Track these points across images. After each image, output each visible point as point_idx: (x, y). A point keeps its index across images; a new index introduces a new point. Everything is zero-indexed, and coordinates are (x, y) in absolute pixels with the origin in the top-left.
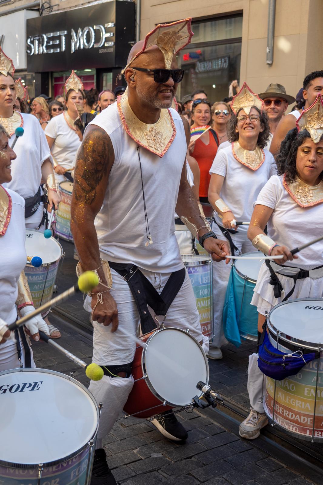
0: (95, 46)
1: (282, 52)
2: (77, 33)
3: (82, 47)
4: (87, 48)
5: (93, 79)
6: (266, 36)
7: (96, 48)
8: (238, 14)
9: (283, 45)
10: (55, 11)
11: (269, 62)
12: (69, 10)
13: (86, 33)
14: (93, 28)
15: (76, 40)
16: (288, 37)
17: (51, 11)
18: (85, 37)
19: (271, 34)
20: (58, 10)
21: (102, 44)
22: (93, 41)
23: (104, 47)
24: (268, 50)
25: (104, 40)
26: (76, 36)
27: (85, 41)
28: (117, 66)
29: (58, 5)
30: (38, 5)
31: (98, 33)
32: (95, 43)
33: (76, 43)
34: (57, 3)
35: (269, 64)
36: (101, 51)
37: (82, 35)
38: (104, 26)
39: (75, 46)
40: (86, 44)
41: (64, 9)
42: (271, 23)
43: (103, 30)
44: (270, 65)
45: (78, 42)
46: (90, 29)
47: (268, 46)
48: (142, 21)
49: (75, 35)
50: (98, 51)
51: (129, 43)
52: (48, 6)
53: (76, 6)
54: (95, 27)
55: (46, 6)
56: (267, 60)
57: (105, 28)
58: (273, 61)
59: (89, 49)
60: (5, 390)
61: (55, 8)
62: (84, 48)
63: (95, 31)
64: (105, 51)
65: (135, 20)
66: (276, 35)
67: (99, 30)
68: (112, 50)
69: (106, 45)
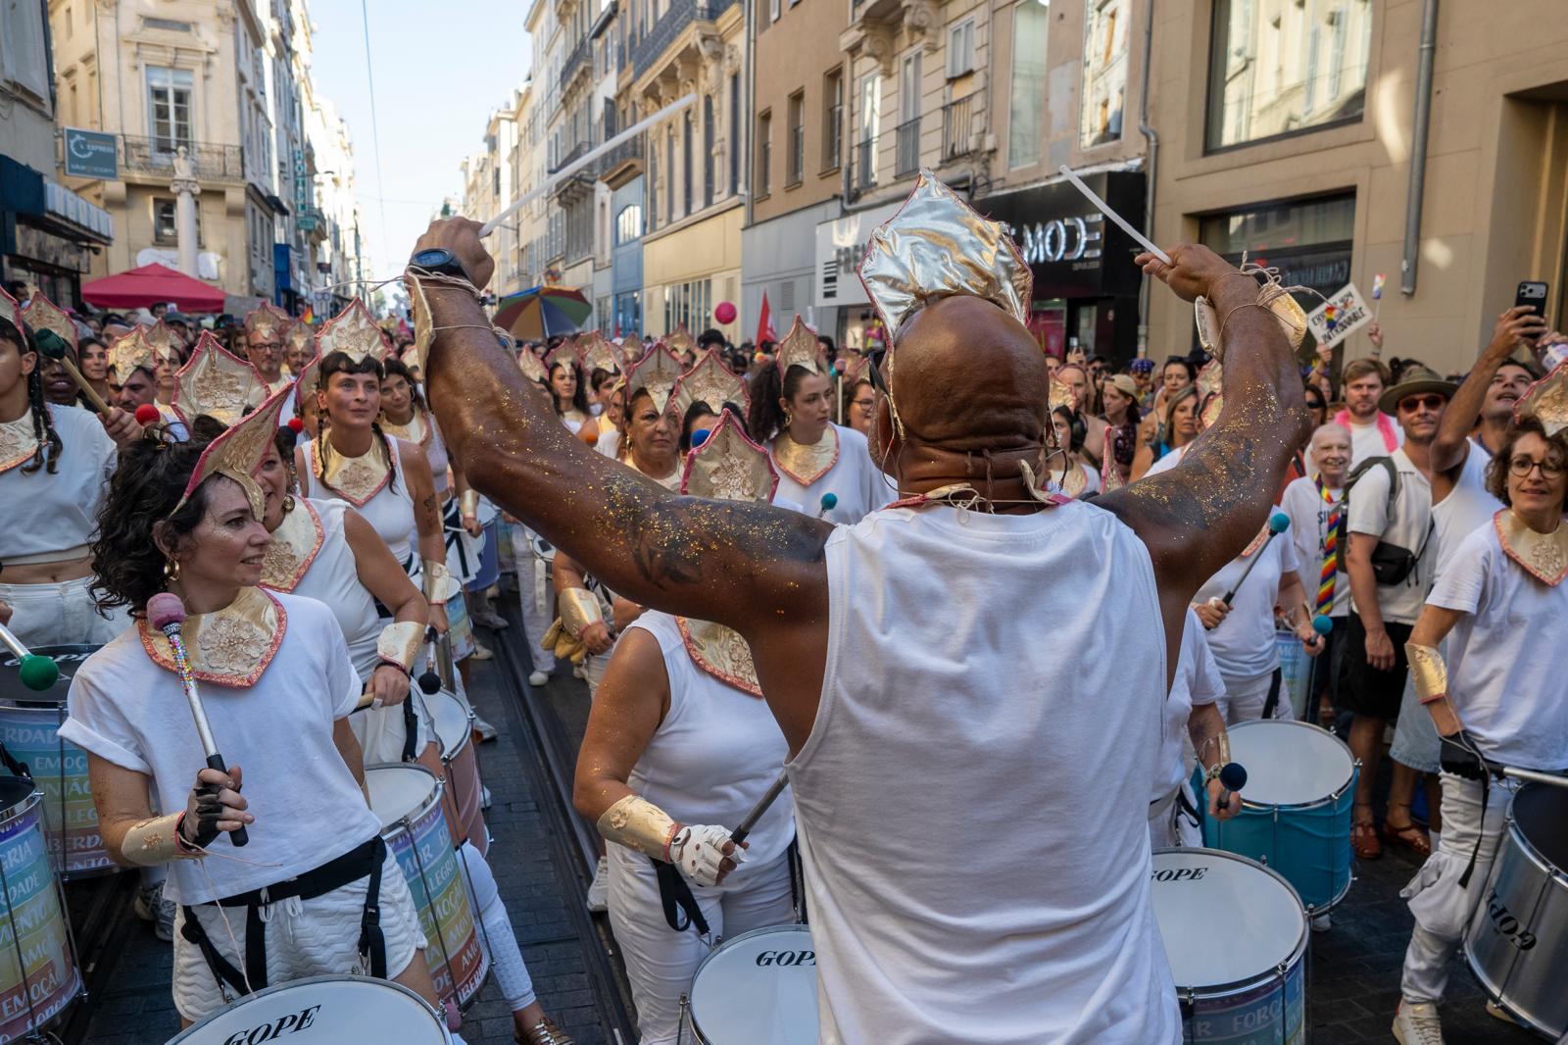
0: (1067, 258)
1: (1432, 266)
2: (1033, 232)
3: (1042, 258)
4: (1051, 260)
5: (1062, 318)
6: (1403, 238)
7: (1068, 261)
8: (1348, 194)
9: (1436, 252)
10: (998, 190)
11: (1407, 290)
12: (1023, 188)
13: (1049, 233)
14: (1063, 222)
15: (1031, 245)
16: (1447, 239)
17: (990, 191)
18: (1048, 240)
19: (1412, 235)
20: (1003, 188)
21: (1079, 254)
22: (1063, 247)
23: (1082, 259)
24: (1405, 265)
25: (1082, 247)
26: (1033, 238)
27: (1048, 247)
28: (1105, 294)
29: (1003, 179)
30: (967, 179)
31: (1072, 232)
32: (1066, 251)
33: (1031, 252)
34: (1000, 175)
35: (1406, 293)
36: (1077, 267)
37: (1044, 237)
38: (1083, 219)
39: (1030, 256)
40: (1050, 254)
41: (1014, 186)
42: (1414, 210)
43: (1082, 227)
44: (1410, 295)
45: (1035, 249)
46: (1057, 226)
47: (1406, 258)
48: (1158, 209)
49: (1029, 236)
50: (1071, 266)
51: (1131, 250)
52: (984, 181)
53: (1036, 181)
54: (1067, 222)
55: (981, 181)
56: (1403, 284)
57: (1087, 224)
58: (1415, 287)
59: (1054, 262)
60: (770, 960)
61: (998, 184)
62: (1045, 261)
63: (1067, 228)
64: (1084, 266)
65: (1144, 207)
66: (1422, 235)
67: (1073, 227)
68: (1096, 265)
69: (1085, 256)
